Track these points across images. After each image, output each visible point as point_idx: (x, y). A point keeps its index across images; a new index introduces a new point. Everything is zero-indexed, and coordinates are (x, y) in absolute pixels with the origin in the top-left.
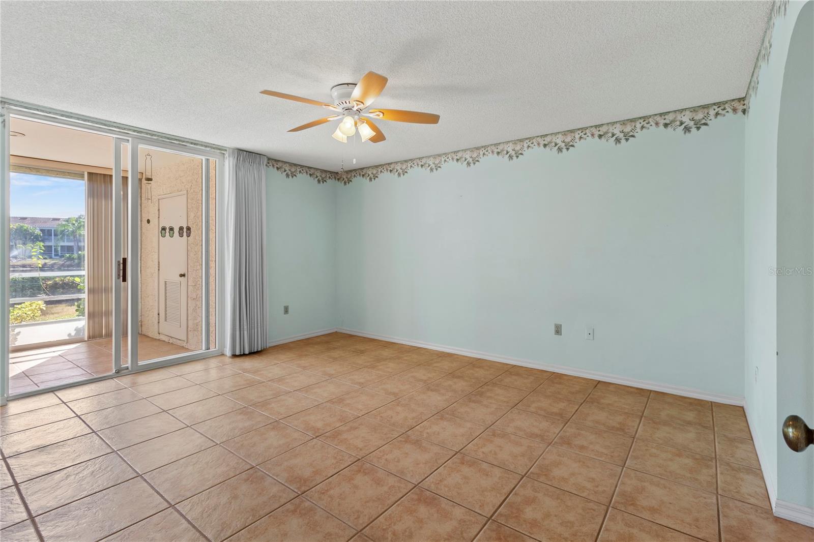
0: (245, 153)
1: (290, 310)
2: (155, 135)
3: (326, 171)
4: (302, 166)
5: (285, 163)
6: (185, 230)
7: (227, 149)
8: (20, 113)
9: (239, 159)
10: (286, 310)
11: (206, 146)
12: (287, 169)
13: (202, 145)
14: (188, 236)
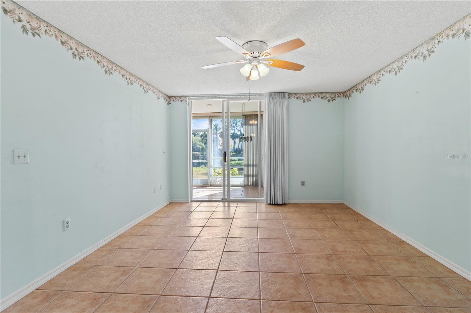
0: (274, 94)
1: (305, 183)
2: (233, 96)
3: (335, 93)
4: (314, 93)
5: (302, 93)
6: (249, 138)
7: (264, 94)
8: (197, 99)
9: (271, 98)
10: (303, 184)
11: (256, 95)
12: (304, 97)
13: (254, 95)
14: (251, 141)
